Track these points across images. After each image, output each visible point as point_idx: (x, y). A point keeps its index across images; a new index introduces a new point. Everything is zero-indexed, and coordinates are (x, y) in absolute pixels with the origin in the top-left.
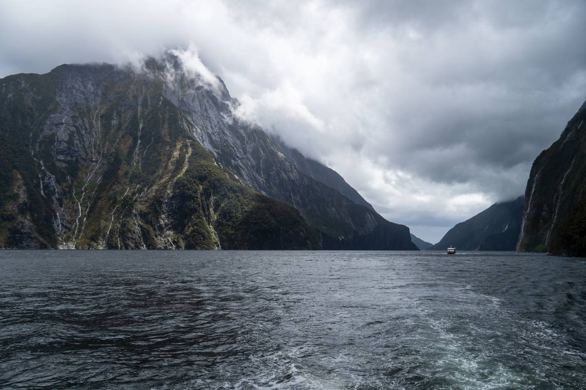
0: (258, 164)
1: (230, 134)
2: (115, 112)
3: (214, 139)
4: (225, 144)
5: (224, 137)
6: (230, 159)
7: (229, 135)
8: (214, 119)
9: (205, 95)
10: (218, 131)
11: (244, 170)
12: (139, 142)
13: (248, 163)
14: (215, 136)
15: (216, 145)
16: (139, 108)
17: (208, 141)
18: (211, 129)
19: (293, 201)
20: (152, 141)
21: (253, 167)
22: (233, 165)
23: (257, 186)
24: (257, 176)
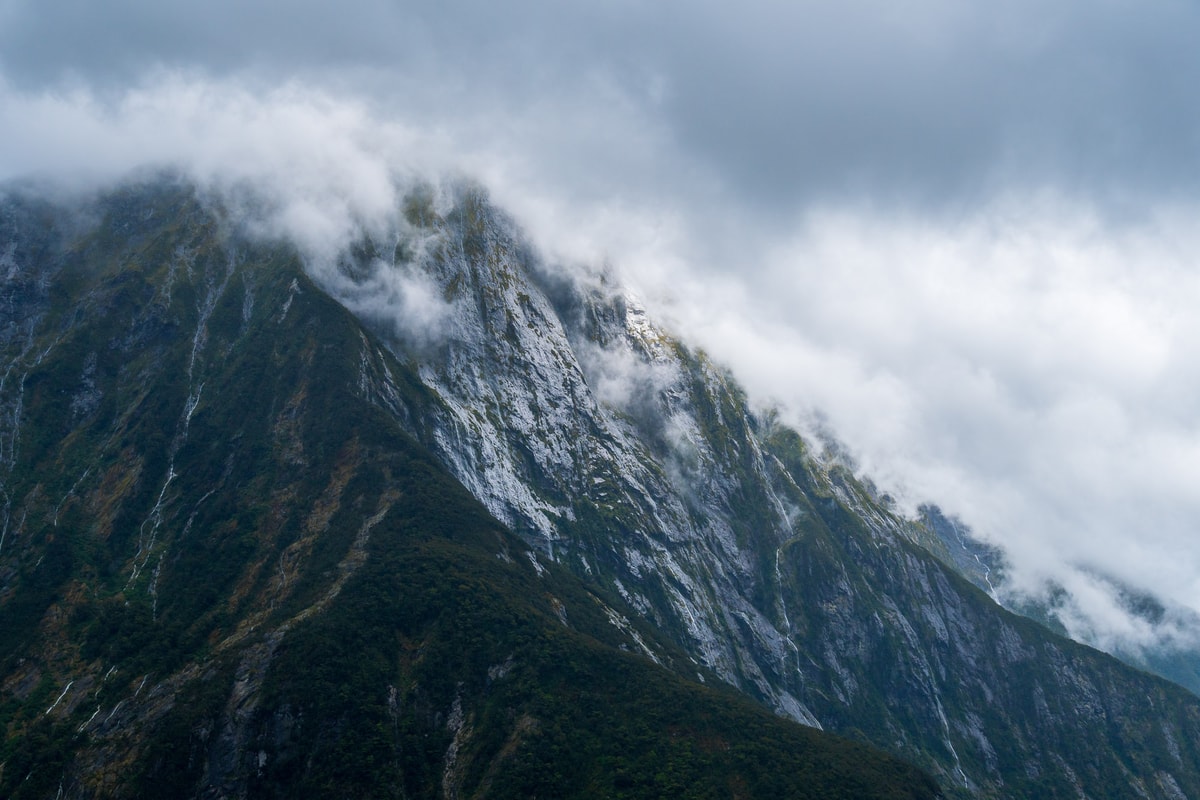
0: (765, 565)
1: (627, 435)
2: (93, 356)
3: (540, 458)
4: (598, 480)
5: (593, 450)
6: (619, 547)
7: (622, 440)
8: (548, 373)
9: (510, 272)
10: (565, 421)
11: (688, 595)
12: (172, 475)
13: (712, 566)
14: (549, 444)
15: (551, 483)
16: (199, 337)
17: (508, 464)
18: (528, 415)
19: (950, 745)
20: (228, 472)
21: (738, 581)
22: (635, 572)
23: (756, 670)
24: (759, 624)
